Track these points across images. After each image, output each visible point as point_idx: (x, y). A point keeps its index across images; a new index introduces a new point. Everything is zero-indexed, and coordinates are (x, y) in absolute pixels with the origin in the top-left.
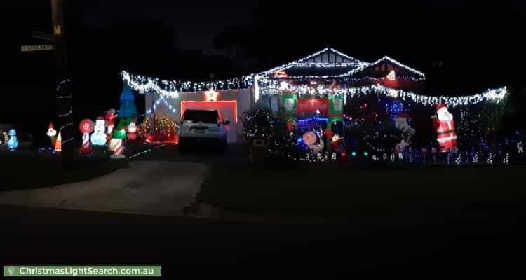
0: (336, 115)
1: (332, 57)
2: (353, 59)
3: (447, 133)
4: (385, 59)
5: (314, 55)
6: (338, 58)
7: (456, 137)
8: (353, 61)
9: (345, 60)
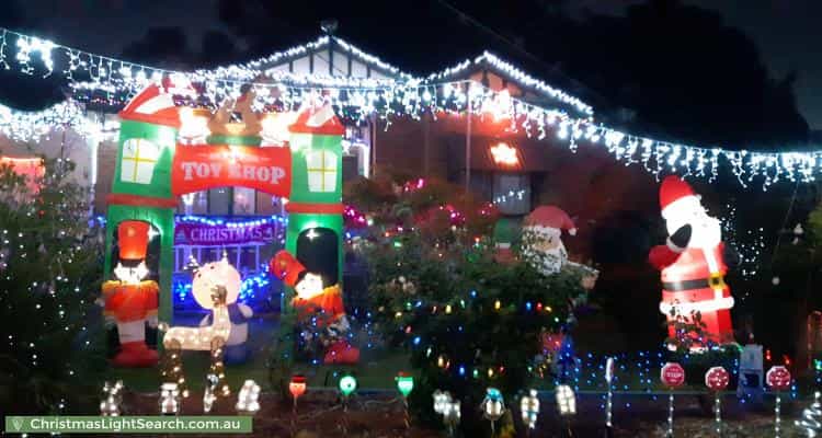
0: (315, 206)
1: (340, 61)
2: (394, 70)
3: (699, 285)
4: (484, 61)
5: (291, 52)
6: (355, 65)
7: (729, 303)
8: (396, 76)
9: (373, 73)
